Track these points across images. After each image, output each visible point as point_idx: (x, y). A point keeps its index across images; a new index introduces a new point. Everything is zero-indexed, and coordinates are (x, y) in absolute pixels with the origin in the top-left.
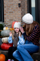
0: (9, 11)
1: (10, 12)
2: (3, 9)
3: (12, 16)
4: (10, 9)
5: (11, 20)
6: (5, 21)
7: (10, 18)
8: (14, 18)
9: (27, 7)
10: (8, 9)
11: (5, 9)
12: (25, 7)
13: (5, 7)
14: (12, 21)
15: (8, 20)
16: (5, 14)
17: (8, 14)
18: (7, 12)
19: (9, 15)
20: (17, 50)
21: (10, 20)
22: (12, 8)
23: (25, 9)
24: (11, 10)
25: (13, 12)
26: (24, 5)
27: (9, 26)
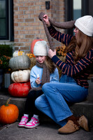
0: (25, 17)
1: (27, 20)
2: (12, 13)
3: (31, 28)
4: (27, 12)
5: (30, 36)
6: (15, 38)
7: (26, 33)
8: (36, 32)
9: (65, 9)
10: (23, 13)
11: (16, 13)
12: (58, 9)
13: (17, 9)
14: (30, 40)
15: (21, 37)
16: (17, 25)
17: (22, 24)
18: (21, 20)
19: (26, 25)
20: (43, 95)
21: (27, 37)
22: (32, 12)
23: (59, 13)
24: (29, 16)
25: (33, 20)
26: (58, 4)
27: (25, 48)
